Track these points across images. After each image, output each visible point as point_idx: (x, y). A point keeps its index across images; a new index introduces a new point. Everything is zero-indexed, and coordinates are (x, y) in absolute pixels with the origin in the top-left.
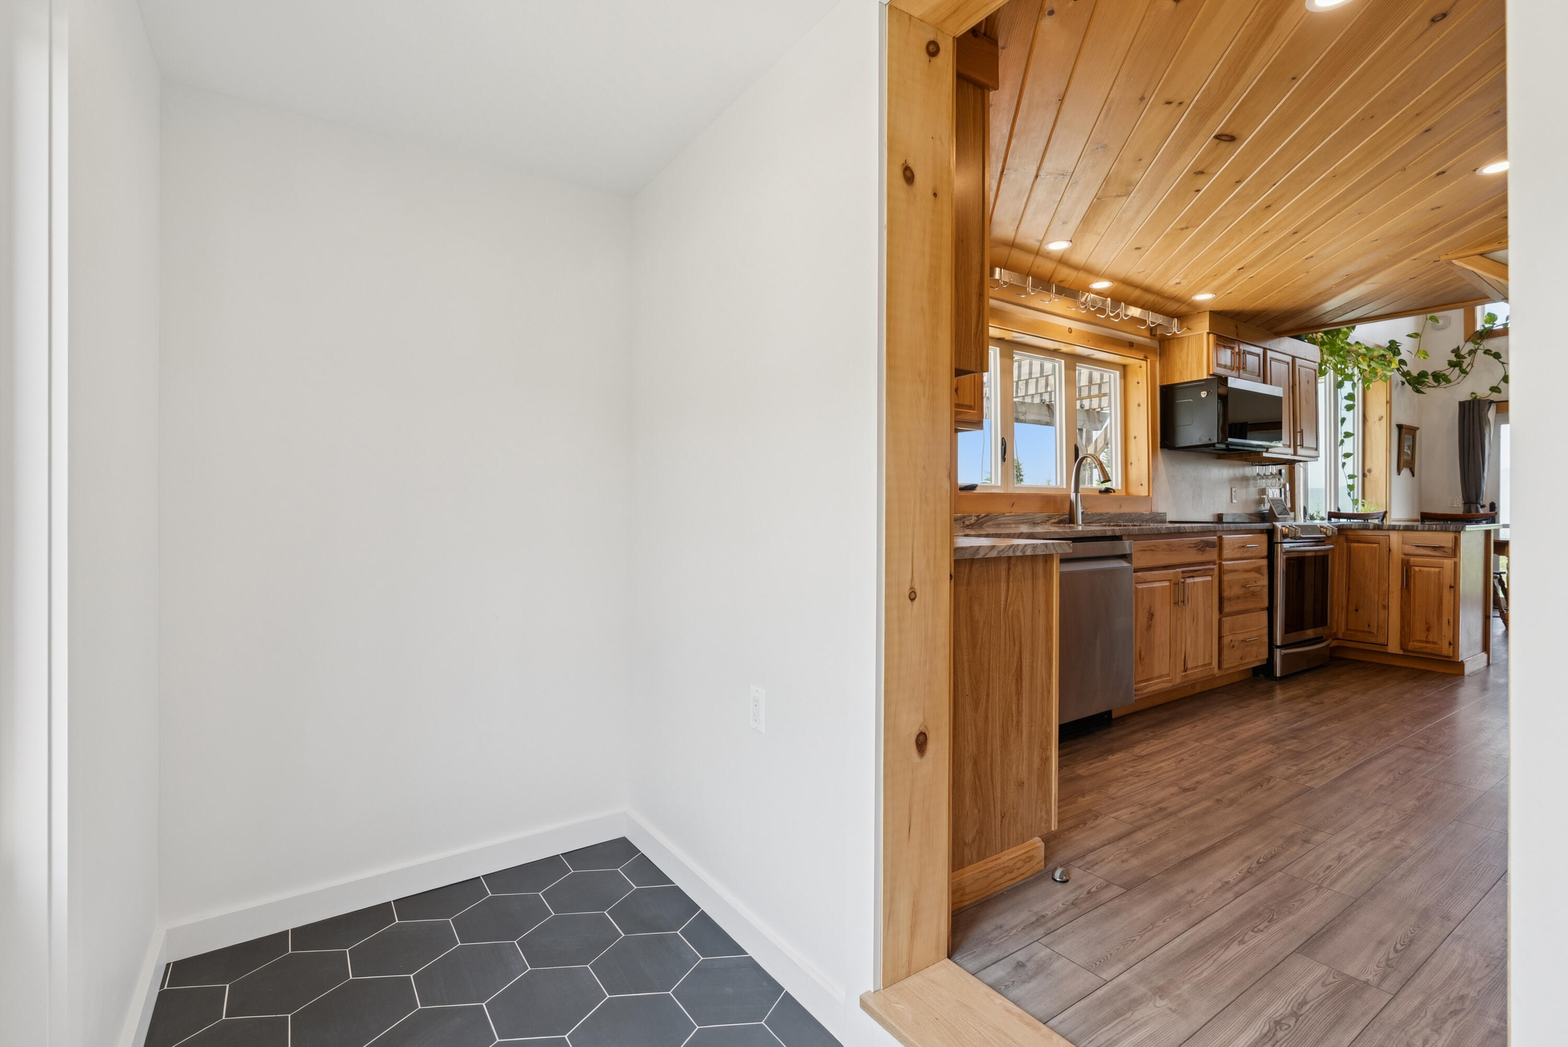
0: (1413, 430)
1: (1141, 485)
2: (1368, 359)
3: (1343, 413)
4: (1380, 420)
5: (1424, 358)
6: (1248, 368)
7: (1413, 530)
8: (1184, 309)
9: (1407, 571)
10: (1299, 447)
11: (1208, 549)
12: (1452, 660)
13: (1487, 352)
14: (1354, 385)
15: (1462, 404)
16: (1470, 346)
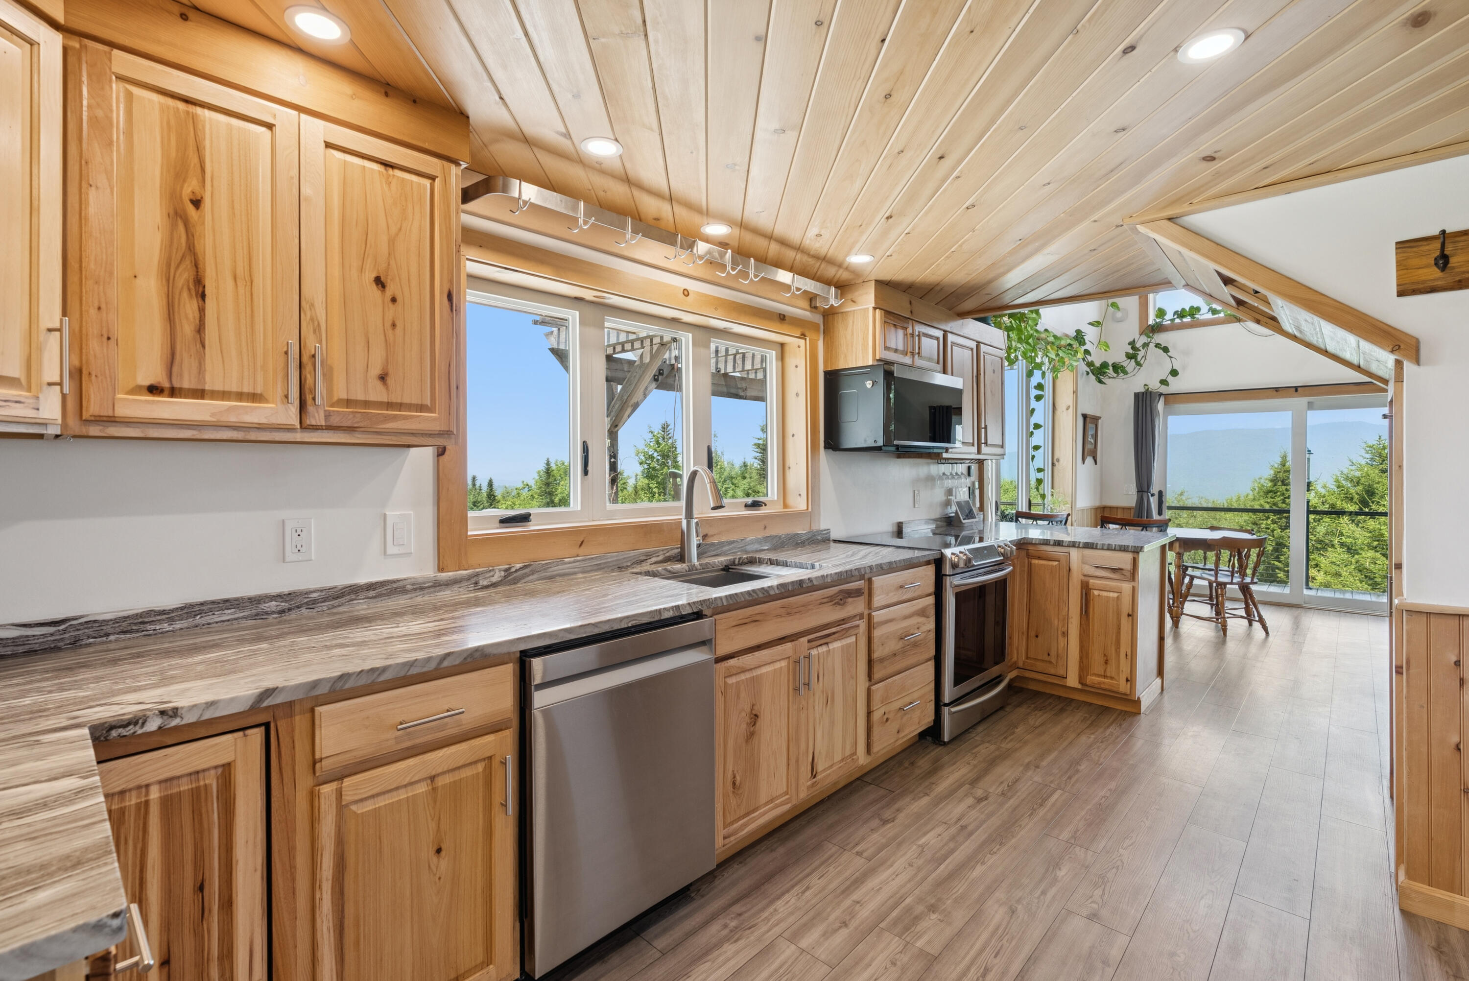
0: (1096, 419)
1: (800, 495)
2: (1056, 348)
3: (1034, 404)
4: (1067, 409)
5: (1106, 350)
6: (923, 353)
7: (1092, 548)
8: (844, 275)
9: (1086, 594)
10: (983, 445)
11: (850, 600)
12: (1129, 698)
13: (1157, 346)
14: (1044, 374)
15: (1137, 395)
16: (1144, 339)
